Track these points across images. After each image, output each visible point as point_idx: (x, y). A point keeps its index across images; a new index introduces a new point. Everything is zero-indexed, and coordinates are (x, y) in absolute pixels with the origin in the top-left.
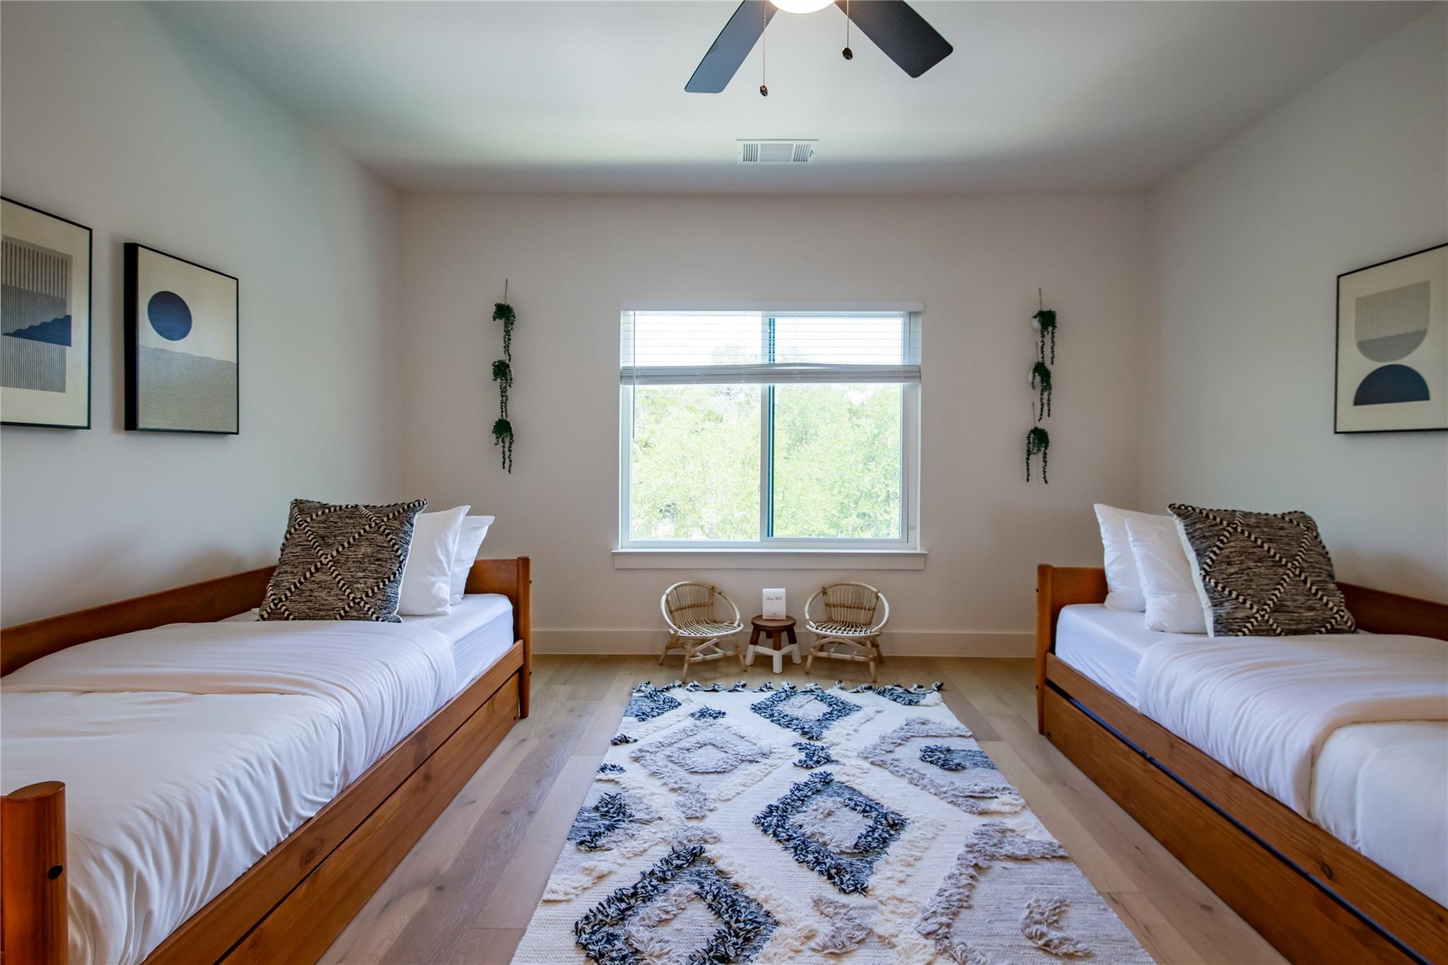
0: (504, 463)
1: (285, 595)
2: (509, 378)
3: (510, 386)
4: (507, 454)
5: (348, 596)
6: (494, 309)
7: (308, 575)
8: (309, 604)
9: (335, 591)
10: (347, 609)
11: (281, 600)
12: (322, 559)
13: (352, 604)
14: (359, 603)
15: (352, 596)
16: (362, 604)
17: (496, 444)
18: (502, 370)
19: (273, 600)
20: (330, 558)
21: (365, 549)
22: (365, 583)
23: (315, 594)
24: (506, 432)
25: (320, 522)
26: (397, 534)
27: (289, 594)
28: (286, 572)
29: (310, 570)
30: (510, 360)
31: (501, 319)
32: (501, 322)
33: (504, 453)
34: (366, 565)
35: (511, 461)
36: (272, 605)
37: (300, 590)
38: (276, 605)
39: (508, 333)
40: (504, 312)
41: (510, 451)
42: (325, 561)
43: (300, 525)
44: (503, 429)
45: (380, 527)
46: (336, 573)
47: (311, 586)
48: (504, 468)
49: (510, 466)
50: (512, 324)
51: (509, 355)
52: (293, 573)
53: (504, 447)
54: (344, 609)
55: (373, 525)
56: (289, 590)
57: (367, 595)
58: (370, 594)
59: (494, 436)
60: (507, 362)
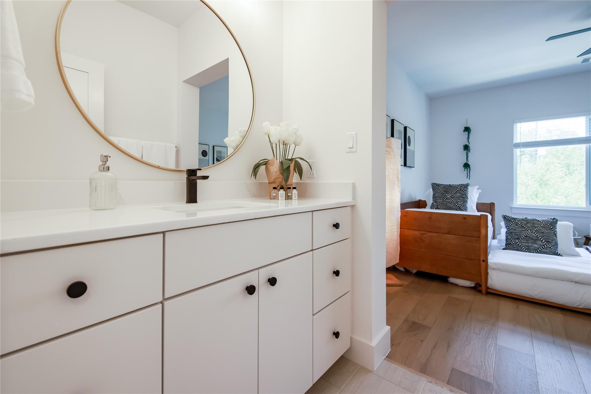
0: (467, 176)
1: (439, 204)
2: (469, 149)
3: (469, 152)
4: (468, 173)
5: (457, 205)
6: (464, 129)
7: (444, 200)
8: (446, 207)
9: (453, 204)
10: (457, 208)
11: (438, 205)
12: (447, 196)
13: (458, 207)
14: (460, 207)
15: (458, 205)
16: (461, 208)
17: (464, 171)
18: (466, 148)
19: (436, 205)
20: (449, 196)
21: (458, 195)
22: (461, 203)
23: (447, 204)
24: (468, 167)
25: (443, 188)
26: (466, 191)
27: (440, 204)
28: (438, 199)
29: (445, 199)
30: (469, 144)
31: (466, 131)
32: (466, 133)
33: (467, 173)
34: (460, 198)
35: (470, 176)
36: (436, 206)
37: (443, 203)
38: (437, 206)
39: (469, 135)
40: (467, 129)
41: (469, 173)
42: (448, 197)
43: (438, 189)
44: (467, 166)
45: (461, 189)
46: (452, 200)
47: (446, 203)
48: (467, 178)
49: (469, 178)
50: (470, 133)
51: (469, 143)
52: (440, 199)
53: (467, 171)
54: (456, 208)
55: (459, 189)
56: (440, 203)
57: (462, 205)
58: (463, 205)
59: (463, 168)
60: (468, 144)
